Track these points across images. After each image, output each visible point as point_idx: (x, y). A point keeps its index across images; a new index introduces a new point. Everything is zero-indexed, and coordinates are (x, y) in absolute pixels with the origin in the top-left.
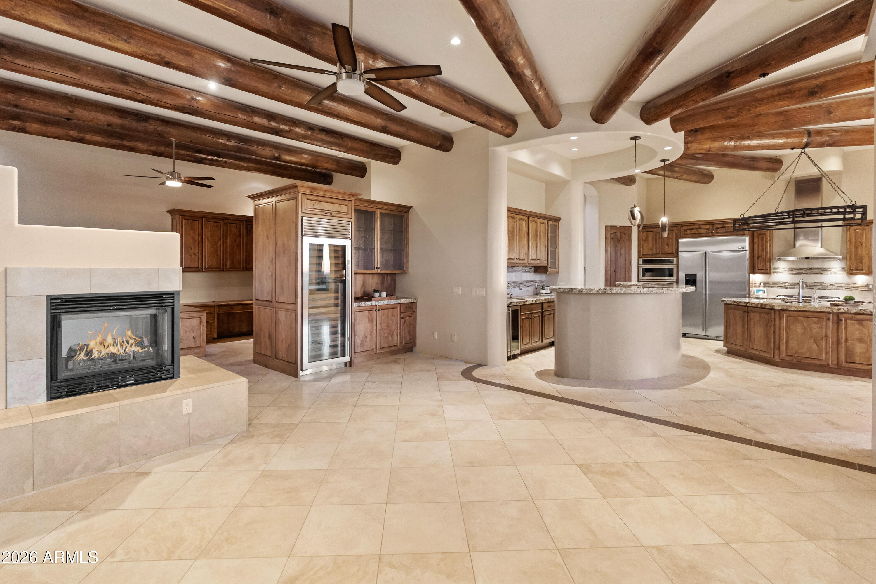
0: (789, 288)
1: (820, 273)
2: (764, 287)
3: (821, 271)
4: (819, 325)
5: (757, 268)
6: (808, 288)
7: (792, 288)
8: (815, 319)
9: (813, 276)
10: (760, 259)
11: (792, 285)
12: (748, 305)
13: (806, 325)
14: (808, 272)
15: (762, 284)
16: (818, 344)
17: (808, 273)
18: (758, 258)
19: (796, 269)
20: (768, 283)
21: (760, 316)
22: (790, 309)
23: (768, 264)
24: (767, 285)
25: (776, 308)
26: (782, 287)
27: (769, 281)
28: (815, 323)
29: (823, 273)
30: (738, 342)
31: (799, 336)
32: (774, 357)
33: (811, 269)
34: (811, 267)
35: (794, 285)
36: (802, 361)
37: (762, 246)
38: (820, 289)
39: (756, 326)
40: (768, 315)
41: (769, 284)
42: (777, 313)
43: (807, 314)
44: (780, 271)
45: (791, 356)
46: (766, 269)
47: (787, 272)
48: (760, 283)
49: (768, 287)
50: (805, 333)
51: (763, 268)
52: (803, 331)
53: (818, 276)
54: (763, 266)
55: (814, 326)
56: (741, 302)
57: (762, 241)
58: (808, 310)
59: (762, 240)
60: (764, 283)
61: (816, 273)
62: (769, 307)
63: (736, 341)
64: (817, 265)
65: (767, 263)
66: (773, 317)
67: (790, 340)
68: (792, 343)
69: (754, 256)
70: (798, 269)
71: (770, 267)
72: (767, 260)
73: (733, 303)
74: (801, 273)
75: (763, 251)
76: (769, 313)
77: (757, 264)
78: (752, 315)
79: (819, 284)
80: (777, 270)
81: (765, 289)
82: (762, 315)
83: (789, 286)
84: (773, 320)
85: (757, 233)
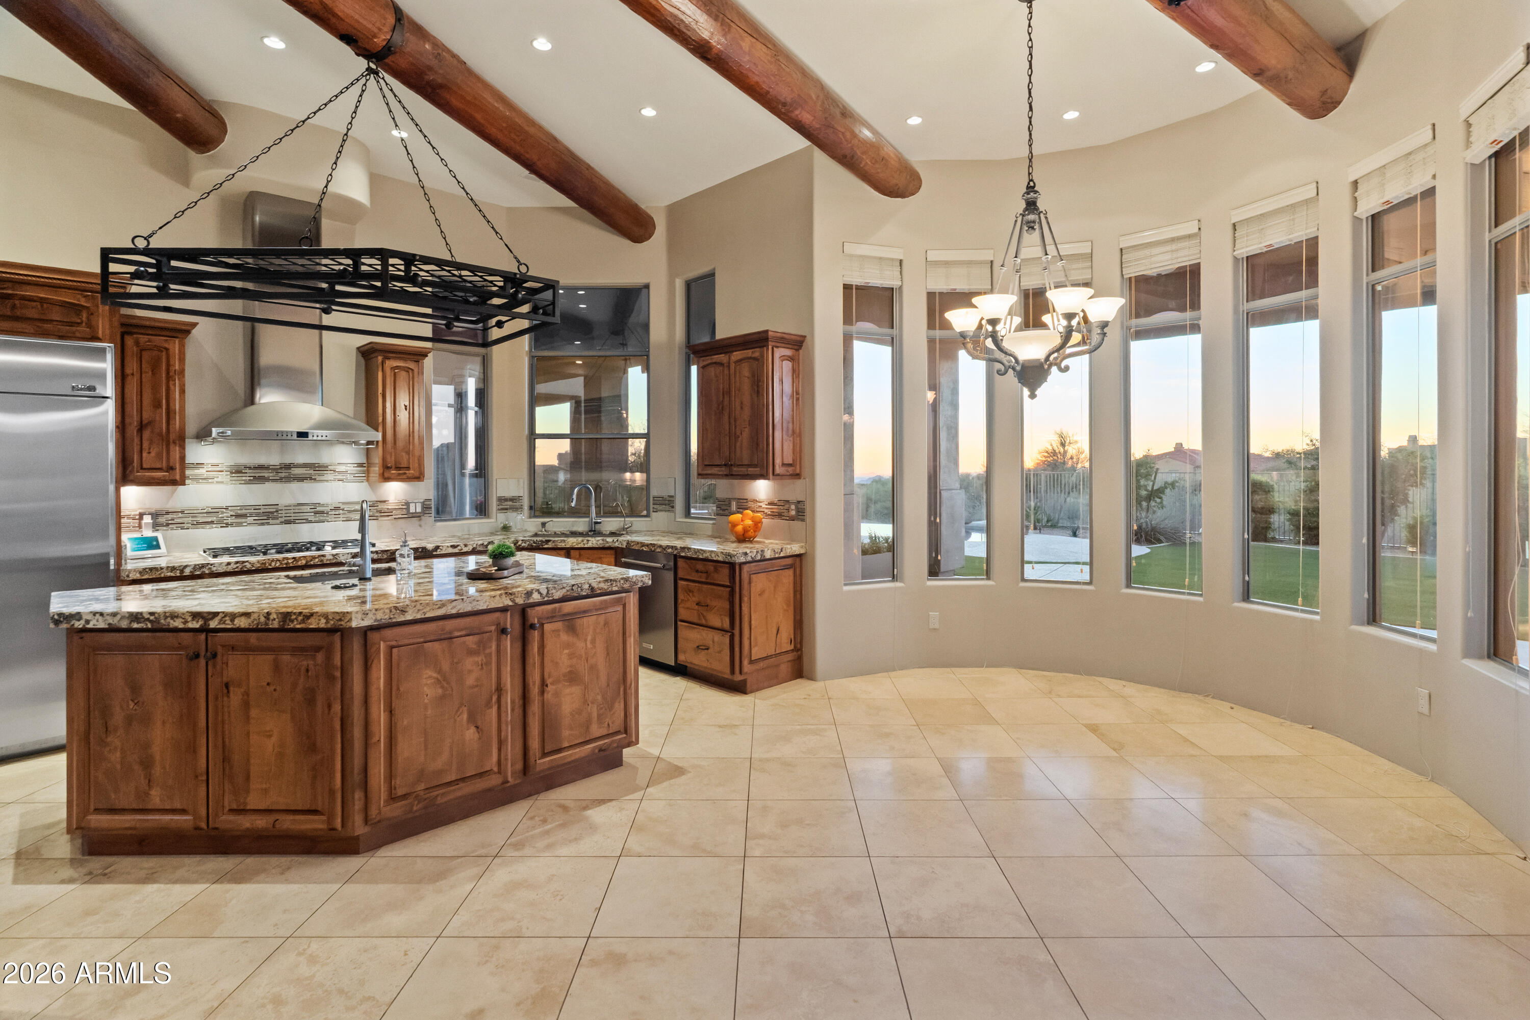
0: (232, 525)
1: (311, 478)
2: (156, 526)
3: (311, 472)
4: (479, 659)
5: (136, 464)
6: (283, 520)
7: (240, 525)
8: (471, 637)
9: (295, 486)
10: (146, 434)
11: (240, 516)
12: (213, 624)
13: (446, 666)
14: (283, 475)
15: (147, 519)
16: (479, 723)
17: (281, 480)
18: (141, 428)
19: (250, 468)
20: (168, 513)
21: (277, 667)
22: (401, 618)
23: (176, 451)
24: (162, 520)
25: (354, 624)
26: (212, 522)
27: (171, 505)
28: (471, 653)
29: (318, 478)
30: (156, 797)
31: (429, 712)
32: (343, 825)
33: (288, 467)
34: (288, 460)
35: (244, 516)
36: (440, 800)
37: (155, 389)
38: (311, 522)
39: (254, 712)
40: (314, 657)
41: (170, 516)
42: (356, 645)
43: (450, 624)
44: (206, 475)
45: (405, 797)
46: (171, 469)
47: (225, 477)
48: (141, 516)
49: (168, 525)
50: (443, 697)
51: (158, 466)
52: (440, 691)
53: (305, 485)
54: (159, 456)
55: (469, 663)
56: (174, 616)
57: (154, 373)
58: (454, 611)
59: (155, 369)
60: (155, 515)
61: (301, 479)
62: (322, 624)
63: (143, 795)
64: (301, 455)
65: (172, 446)
66: (337, 661)
67: (400, 738)
68: (408, 748)
69: (127, 420)
70: (255, 468)
71: (183, 458)
72: (172, 436)
73: (124, 624)
74: (261, 480)
75: (157, 405)
76: (318, 649)
77: (136, 449)
78: (233, 666)
79: (308, 508)
80: (197, 472)
81: (159, 535)
82: (286, 658)
83: (230, 521)
84: (338, 674)
85: (137, 343)
